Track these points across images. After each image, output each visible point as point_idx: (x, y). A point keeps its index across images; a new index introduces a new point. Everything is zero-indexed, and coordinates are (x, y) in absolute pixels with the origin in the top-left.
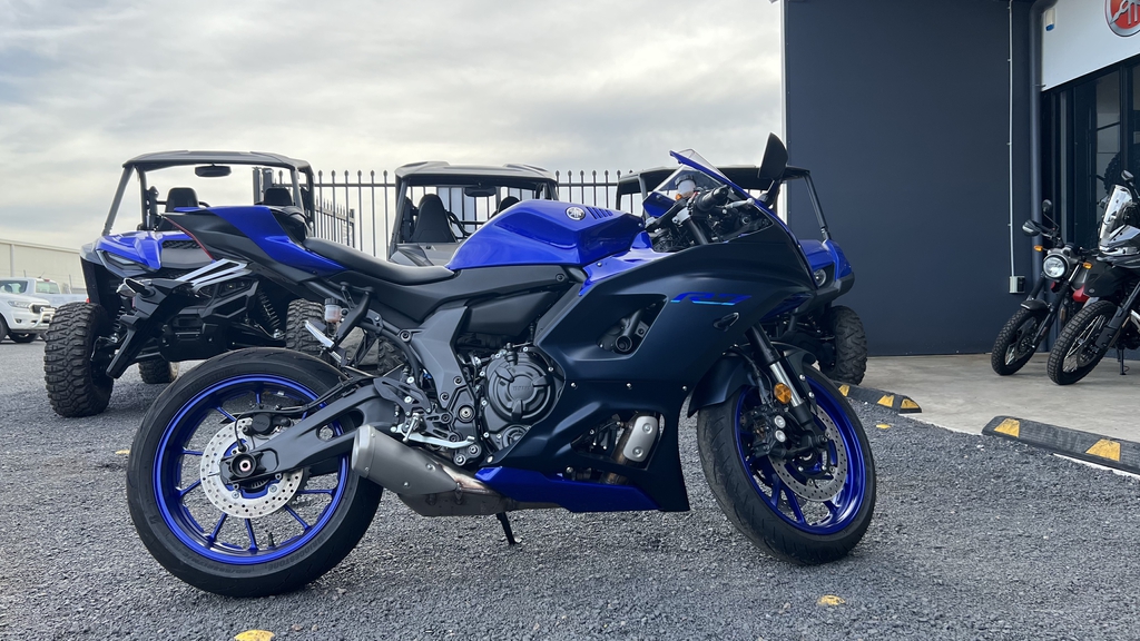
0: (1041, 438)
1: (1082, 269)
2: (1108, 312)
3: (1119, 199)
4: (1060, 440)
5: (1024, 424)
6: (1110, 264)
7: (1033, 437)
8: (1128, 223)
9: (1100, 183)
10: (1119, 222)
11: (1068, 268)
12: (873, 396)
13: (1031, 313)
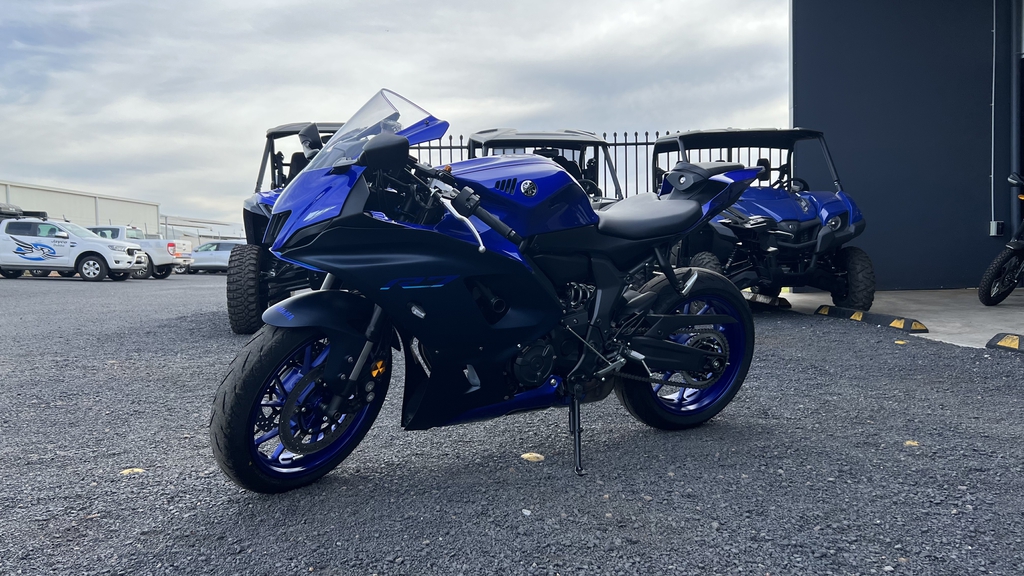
5: (1022, 339)
12: (885, 320)
13: (1014, 253)
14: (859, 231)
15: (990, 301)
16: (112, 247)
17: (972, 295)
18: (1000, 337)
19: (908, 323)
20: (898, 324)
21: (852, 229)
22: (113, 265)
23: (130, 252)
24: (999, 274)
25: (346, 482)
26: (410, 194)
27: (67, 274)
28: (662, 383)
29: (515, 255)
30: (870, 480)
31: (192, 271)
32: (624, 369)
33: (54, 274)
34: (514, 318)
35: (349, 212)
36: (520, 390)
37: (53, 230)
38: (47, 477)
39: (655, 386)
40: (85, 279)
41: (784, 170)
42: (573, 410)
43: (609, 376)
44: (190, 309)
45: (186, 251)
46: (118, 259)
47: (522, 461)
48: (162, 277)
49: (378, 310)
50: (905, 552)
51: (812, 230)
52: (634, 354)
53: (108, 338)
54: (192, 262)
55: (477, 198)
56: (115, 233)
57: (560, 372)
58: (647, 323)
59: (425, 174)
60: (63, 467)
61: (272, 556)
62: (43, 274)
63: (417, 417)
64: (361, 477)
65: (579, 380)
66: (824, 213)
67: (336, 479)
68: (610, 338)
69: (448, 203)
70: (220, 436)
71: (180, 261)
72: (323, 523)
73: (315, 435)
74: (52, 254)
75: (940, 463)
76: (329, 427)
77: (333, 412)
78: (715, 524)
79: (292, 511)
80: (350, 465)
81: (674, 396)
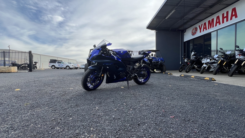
0: (186, 76)
1: (189, 61)
2: (191, 65)
3: (193, 53)
4: (188, 76)
5: (184, 75)
6: (192, 60)
7: (185, 76)
8: (194, 56)
9: (190, 52)
10: (193, 56)
11: (187, 61)
12: (167, 73)
13: (183, 65)
14: (164, 62)
15: (180, 72)
16: (70, 65)
17: (178, 71)
18: (181, 75)
19: (170, 73)
20: (169, 74)
21: (163, 62)
22: (70, 67)
23: (73, 66)
24: (181, 68)
25: (99, 90)
26: (107, 53)
27: (65, 68)
28: (139, 78)
29: (120, 61)
30: (165, 89)
31: (80, 68)
32: (134, 76)
33: (63, 68)
34: (120, 69)
35: (99, 54)
36: (121, 79)
37: (63, 63)
38: (61, 89)
39: (138, 79)
40: (67, 69)
41: (155, 55)
42: (128, 81)
43: (132, 77)
44: (80, 72)
45: (80, 66)
46: (71, 67)
47: (121, 88)
48: (77, 69)
49: (103, 67)
50: (169, 97)
51: (158, 62)
52: (136, 74)
53: (69, 75)
54: (80, 67)
55: (115, 53)
56: (71, 63)
57: (126, 76)
58: (137, 71)
59: (109, 50)
60: (63, 88)
61: (89, 97)
62: (62, 68)
63: (108, 82)
64: (100, 89)
65: (128, 78)
66: (160, 60)
67: (97, 89)
68: (133, 72)
69: (112, 54)
70: (83, 83)
71: (79, 67)
72: (95, 94)
73: (95, 83)
74: (63, 66)
75: (174, 88)
76: (96, 83)
77: (97, 80)
78: (145, 94)
79: (92, 93)
80: (99, 88)
81: (141, 81)
